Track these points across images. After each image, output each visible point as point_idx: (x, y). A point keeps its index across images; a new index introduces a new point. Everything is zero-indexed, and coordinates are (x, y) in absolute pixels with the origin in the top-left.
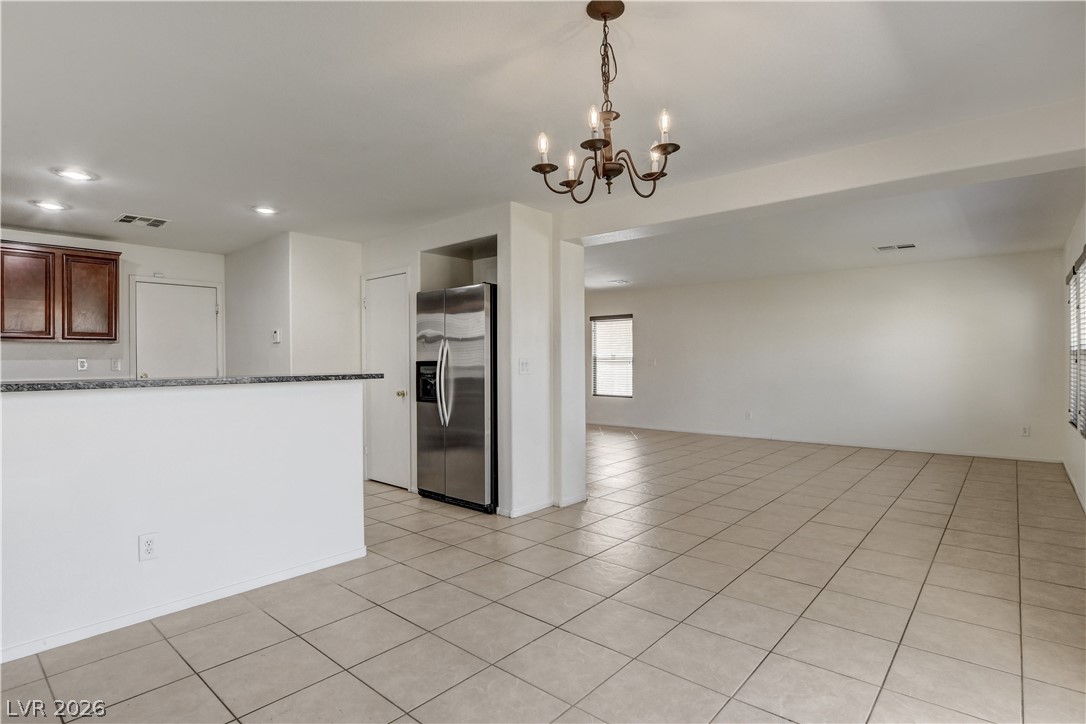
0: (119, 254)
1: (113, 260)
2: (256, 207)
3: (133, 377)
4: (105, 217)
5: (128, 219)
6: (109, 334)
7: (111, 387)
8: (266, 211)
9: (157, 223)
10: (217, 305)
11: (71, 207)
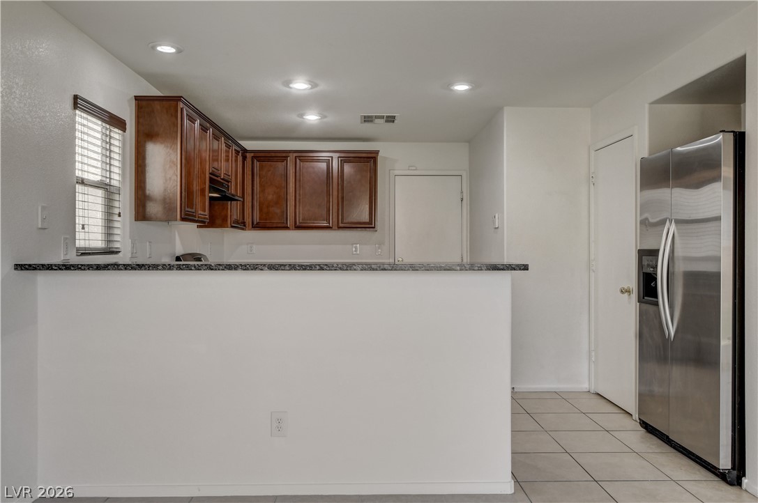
0: (377, 152)
1: (372, 158)
2: (452, 84)
3: (391, 261)
4: (349, 121)
5: (368, 119)
6: (370, 222)
7: (235, 269)
8: (461, 88)
9: (391, 119)
10: (462, 192)
11: (325, 117)
